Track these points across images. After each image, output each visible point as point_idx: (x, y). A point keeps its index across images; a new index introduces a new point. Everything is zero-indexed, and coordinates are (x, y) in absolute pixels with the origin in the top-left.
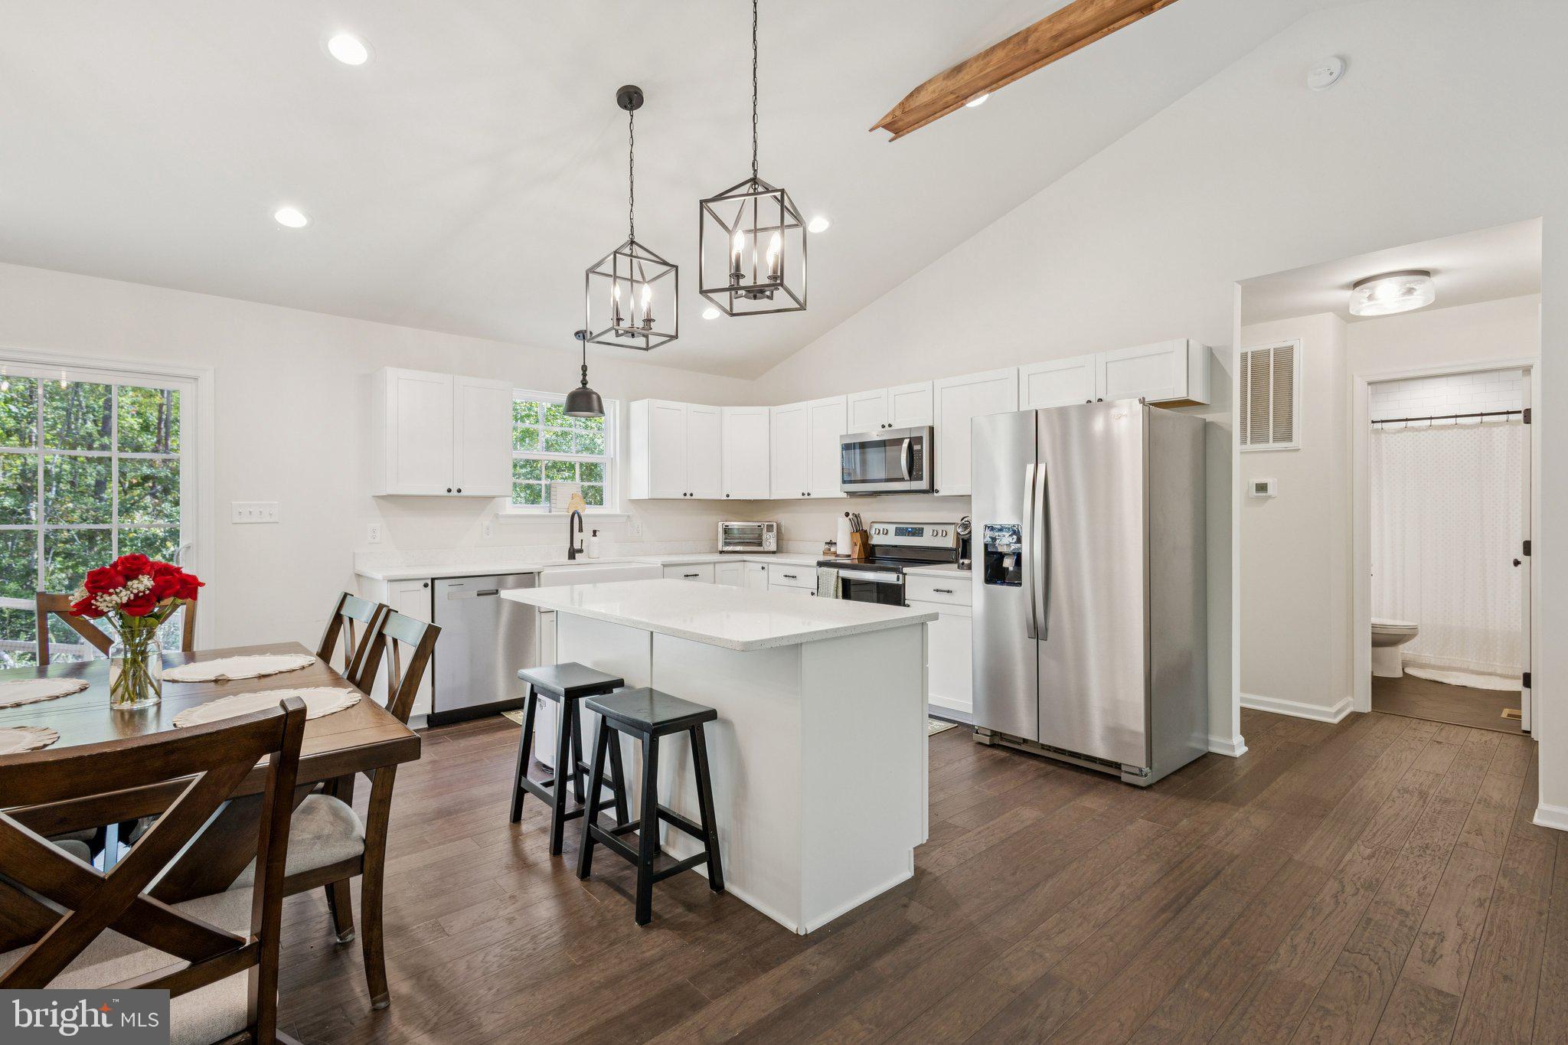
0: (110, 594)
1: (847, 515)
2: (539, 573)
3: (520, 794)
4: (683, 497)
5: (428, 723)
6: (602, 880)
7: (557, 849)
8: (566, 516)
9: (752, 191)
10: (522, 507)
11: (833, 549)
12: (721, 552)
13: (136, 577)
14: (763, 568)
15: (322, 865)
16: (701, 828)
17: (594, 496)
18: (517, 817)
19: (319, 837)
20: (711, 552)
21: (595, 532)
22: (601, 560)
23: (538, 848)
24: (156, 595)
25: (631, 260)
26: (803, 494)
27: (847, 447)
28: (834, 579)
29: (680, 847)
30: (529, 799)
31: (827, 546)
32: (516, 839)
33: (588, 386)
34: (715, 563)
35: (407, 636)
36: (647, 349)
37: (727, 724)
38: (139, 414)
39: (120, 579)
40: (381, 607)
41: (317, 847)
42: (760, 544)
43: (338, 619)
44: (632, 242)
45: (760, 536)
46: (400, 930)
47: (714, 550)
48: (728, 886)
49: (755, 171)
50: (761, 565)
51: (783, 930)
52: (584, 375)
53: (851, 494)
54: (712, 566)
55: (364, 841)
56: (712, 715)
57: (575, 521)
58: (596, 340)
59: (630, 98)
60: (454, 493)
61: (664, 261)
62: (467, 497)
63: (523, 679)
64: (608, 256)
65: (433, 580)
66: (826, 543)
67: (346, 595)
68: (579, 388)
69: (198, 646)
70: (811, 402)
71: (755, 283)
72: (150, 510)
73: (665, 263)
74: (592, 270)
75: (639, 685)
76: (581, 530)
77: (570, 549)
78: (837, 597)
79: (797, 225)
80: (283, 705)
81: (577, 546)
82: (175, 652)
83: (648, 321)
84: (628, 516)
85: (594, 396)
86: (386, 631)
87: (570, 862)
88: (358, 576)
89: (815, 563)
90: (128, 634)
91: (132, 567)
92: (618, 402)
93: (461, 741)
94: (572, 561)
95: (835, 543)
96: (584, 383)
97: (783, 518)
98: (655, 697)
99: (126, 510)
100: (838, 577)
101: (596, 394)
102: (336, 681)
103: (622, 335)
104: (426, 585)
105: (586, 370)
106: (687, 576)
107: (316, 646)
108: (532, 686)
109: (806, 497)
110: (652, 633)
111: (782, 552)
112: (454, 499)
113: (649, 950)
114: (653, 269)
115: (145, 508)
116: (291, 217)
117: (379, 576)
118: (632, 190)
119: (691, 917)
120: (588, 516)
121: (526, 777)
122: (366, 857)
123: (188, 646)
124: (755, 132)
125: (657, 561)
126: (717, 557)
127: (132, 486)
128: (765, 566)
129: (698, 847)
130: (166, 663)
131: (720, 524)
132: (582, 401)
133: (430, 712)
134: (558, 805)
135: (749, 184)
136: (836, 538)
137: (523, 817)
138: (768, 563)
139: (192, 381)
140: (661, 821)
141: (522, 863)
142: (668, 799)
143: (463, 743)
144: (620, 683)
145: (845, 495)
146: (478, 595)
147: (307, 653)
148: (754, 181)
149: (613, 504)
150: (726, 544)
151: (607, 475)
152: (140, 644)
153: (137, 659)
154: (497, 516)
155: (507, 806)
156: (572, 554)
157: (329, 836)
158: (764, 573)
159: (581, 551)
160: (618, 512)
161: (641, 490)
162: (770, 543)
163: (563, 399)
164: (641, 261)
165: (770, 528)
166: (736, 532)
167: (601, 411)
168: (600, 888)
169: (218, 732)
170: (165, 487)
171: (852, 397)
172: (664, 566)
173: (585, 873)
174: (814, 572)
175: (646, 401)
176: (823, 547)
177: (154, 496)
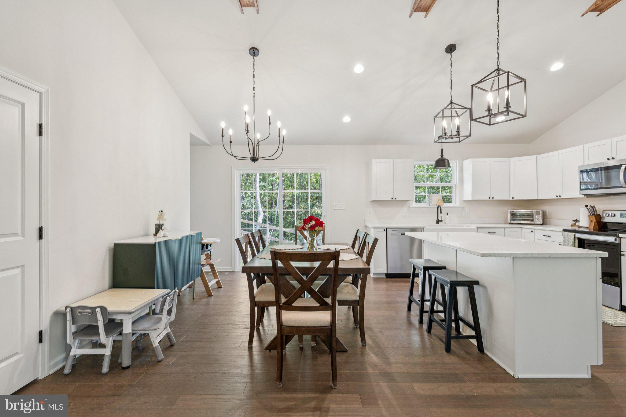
0: (307, 225)
1: (587, 206)
2: (423, 228)
3: (410, 302)
4: (488, 199)
5: (386, 276)
6: (436, 335)
7: (421, 321)
8: (436, 207)
9: (497, 75)
10: (420, 204)
11: (577, 224)
12: (510, 224)
13: (312, 221)
14: (532, 231)
15: (349, 300)
16: (474, 326)
17: (447, 199)
18: (409, 309)
19: (348, 293)
20: (505, 223)
21: (447, 214)
22: (450, 224)
23: (415, 320)
24: (315, 226)
25: (451, 110)
26: (557, 196)
27: (582, 172)
28: (572, 238)
29: (467, 331)
30: (413, 304)
31: (574, 222)
32: (409, 316)
33: (443, 157)
34: (505, 228)
35: (370, 241)
36: (460, 142)
37: (484, 287)
38: (316, 178)
39: (309, 221)
40: (366, 233)
41: (348, 295)
42: (532, 220)
43: (356, 237)
44: (451, 103)
45: (532, 217)
46: (370, 329)
47: (506, 223)
48: (486, 351)
49: (498, 66)
50: (530, 230)
51: (507, 373)
52: (442, 153)
53: (587, 196)
54: (503, 229)
55: (359, 297)
56: (477, 283)
57: (439, 209)
58: (438, 142)
59: (451, 49)
60: (394, 199)
61: (465, 107)
62: (399, 201)
63: (411, 263)
64: (441, 111)
65: (387, 228)
66: (573, 221)
67: (358, 230)
68: (440, 158)
69: (325, 242)
70: (560, 151)
71: (498, 111)
72: (318, 206)
73: (465, 108)
74: (436, 116)
75: (452, 269)
76: (441, 213)
77: (437, 220)
78: (574, 246)
79: (521, 81)
80: (335, 249)
81: (440, 219)
82: (320, 242)
83: (458, 131)
84: (463, 207)
85: (446, 160)
86: (366, 240)
87: (425, 327)
88: (366, 226)
89: (561, 230)
90: (311, 235)
91: (311, 218)
92: (458, 161)
93: (395, 283)
94: (438, 225)
95: (579, 221)
96: (442, 156)
97: (547, 208)
98: (458, 275)
99: (312, 207)
100: (575, 237)
101: (447, 159)
102: (355, 253)
103: (448, 138)
104: (384, 230)
105: (443, 151)
106: (490, 233)
107: (351, 244)
108: (414, 265)
109: (559, 197)
110: (457, 250)
111: (546, 224)
112: (394, 202)
113: (447, 360)
114: (460, 112)
115: (317, 206)
116: (347, 119)
117: (371, 226)
118: (451, 83)
119: (467, 356)
120: (444, 207)
121: (412, 296)
122: (360, 301)
123: (323, 241)
124: (498, 50)
125: (475, 226)
126: (508, 226)
127: (314, 199)
128: (533, 230)
129: (473, 333)
130: (318, 244)
131: (509, 211)
132: (442, 163)
133: (386, 272)
134: (421, 306)
135: (496, 71)
136: (579, 219)
137: (411, 310)
138: (535, 229)
139: (324, 169)
140: (460, 321)
141: (410, 323)
142: (463, 314)
143: (396, 284)
144: (445, 268)
145: (583, 196)
146: (402, 235)
147: (349, 246)
148: (498, 70)
149: (456, 202)
150: (513, 220)
151: (453, 190)
152: (313, 237)
153: (312, 241)
154: (409, 207)
155: (406, 306)
156: (438, 222)
157: (351, 293)
158: (533, 234)
159: (441, 221)
160: (458, 206)
161: (468, 197)
162: (538, 219)
163: (433, 163)
164: (456, 109)
165: (538, 213)
166: (518, 214)
167: (449, 166)
168: (434, 337)
169: (323, 253)
170: (318, 199)
171: (587, 146)
172: (478, 228)
173: (429, 331)
174: (561, 234)
175: (469, 160)
176: (572, 223)
177: (319, 202)
